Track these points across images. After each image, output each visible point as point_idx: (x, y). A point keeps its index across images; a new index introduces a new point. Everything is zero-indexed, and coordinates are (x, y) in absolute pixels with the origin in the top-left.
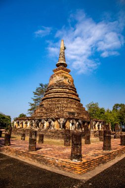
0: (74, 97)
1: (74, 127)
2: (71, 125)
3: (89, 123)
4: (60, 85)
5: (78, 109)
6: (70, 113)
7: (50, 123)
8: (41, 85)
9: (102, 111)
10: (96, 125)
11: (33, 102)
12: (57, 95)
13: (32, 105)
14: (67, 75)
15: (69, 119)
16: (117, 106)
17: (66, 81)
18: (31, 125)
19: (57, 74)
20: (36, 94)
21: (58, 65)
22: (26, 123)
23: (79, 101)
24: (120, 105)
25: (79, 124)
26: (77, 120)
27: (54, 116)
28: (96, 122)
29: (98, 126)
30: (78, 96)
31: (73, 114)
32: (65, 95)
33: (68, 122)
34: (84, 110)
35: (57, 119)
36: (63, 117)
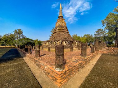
0: (66, 31)
1: (66, 44)
2: (65, 43)
3: (73, 42)
4: (60, 26)
5: (68, 36)
6: (64, 38)
7: (56, 42)
8: (54, 28)
9: (79, 38)
10: (76, 43)
11: (51, 35)
12: (59, 31)
13: (50, 36)
14: (63, 22)
15: (64, 40)
16: (85, 35)
17: (63, 24)
18: (49, 44)
19: (59, 21)
20: (52, 32)
21: (59, 17)
22: (47, 43)
23: (69, 33)
24: (87, 35)
25: (69, 43)
26: (67, 41)
27: (57, 39)
28: (76, 41)
29: (77, 43)
30: (68, 31)
31: (66, 38)
32: (62, 31)
33: (63, 42)
34: (71, 37)
35: (59, 41)
36: (61, 40)
